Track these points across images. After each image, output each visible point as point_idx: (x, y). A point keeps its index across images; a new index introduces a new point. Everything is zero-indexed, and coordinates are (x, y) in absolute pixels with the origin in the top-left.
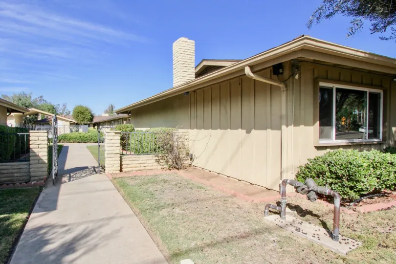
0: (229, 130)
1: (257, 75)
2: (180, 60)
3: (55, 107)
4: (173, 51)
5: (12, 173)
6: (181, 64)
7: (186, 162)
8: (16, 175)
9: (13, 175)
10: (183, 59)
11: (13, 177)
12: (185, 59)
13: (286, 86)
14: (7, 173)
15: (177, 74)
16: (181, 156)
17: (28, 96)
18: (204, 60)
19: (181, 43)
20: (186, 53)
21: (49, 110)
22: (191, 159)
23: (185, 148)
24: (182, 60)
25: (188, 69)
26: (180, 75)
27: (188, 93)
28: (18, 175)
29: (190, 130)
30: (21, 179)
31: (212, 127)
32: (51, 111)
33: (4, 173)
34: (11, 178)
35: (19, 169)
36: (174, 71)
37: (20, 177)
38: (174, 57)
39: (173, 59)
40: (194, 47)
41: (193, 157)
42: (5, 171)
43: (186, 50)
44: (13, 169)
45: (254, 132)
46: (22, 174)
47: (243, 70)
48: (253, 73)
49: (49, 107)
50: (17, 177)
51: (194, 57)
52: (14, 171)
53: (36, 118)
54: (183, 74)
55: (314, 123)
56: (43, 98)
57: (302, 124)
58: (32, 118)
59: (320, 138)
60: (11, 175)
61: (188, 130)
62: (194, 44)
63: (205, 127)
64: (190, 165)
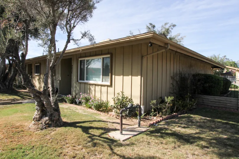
3: (236, 63)
5: (226, 103)
8: (228, 105)
9: (227, 104)
11: (226, 105)
14: (223, 103)
17: (217, 57)
21: (231, 65)
28: (230, 105)
30: (232, 107)
32: (233, 66)
33: (221, 103)
34: (225, 106)
35: (231, 101)
37: (231, 106)
42: (222, 102)
44: (226, 101)
46: (232, 105)
49: (232, 64)
50: (229, 106)
52: (227, 102)
53: (223, 71)
56: (226, 57)
58: (220, 72)
60: (225, 104)
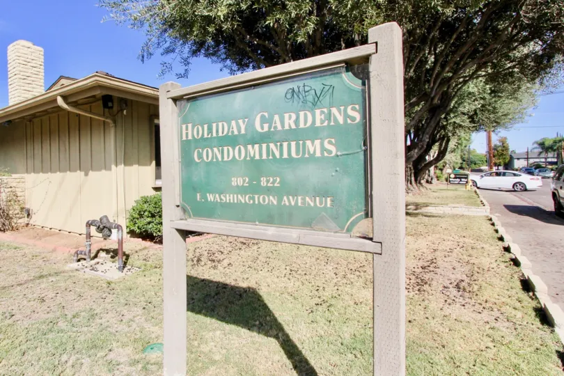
0: (68, 172)
1: (72, 106)
2: (18, 72)
4: (9, 58)
6: (21, 79)
7: (20, 221)
10: (25, 72)
12: (27, 72)
13: (115, 122)
15: (13, 93)
16: (11, 212)
18: (62, 77)
19: (20, 49)
20: (29, 64)
22: (29, 215)
23: (19, 201)
24: (22, 73)
25: (33, 88)
26: (19, 94)
27: (10, 122)
29: (25, 175)
31: (51, 170)
36: (10, 87)
38: (10, 67)
39: (9, 70)
40: (43, 57)
41: (31, 212)
43: (28, 60)
45: (91, 173)
47: (55, 100)
48: (67, 104)
51: (43, 71)
54: (24, 93)
55: (151, 163)
57: (135, 164)
59: (156, 179)
61: (23, 175)
62: (42, 53)
63: (43, 170)
64: (28, 224)
